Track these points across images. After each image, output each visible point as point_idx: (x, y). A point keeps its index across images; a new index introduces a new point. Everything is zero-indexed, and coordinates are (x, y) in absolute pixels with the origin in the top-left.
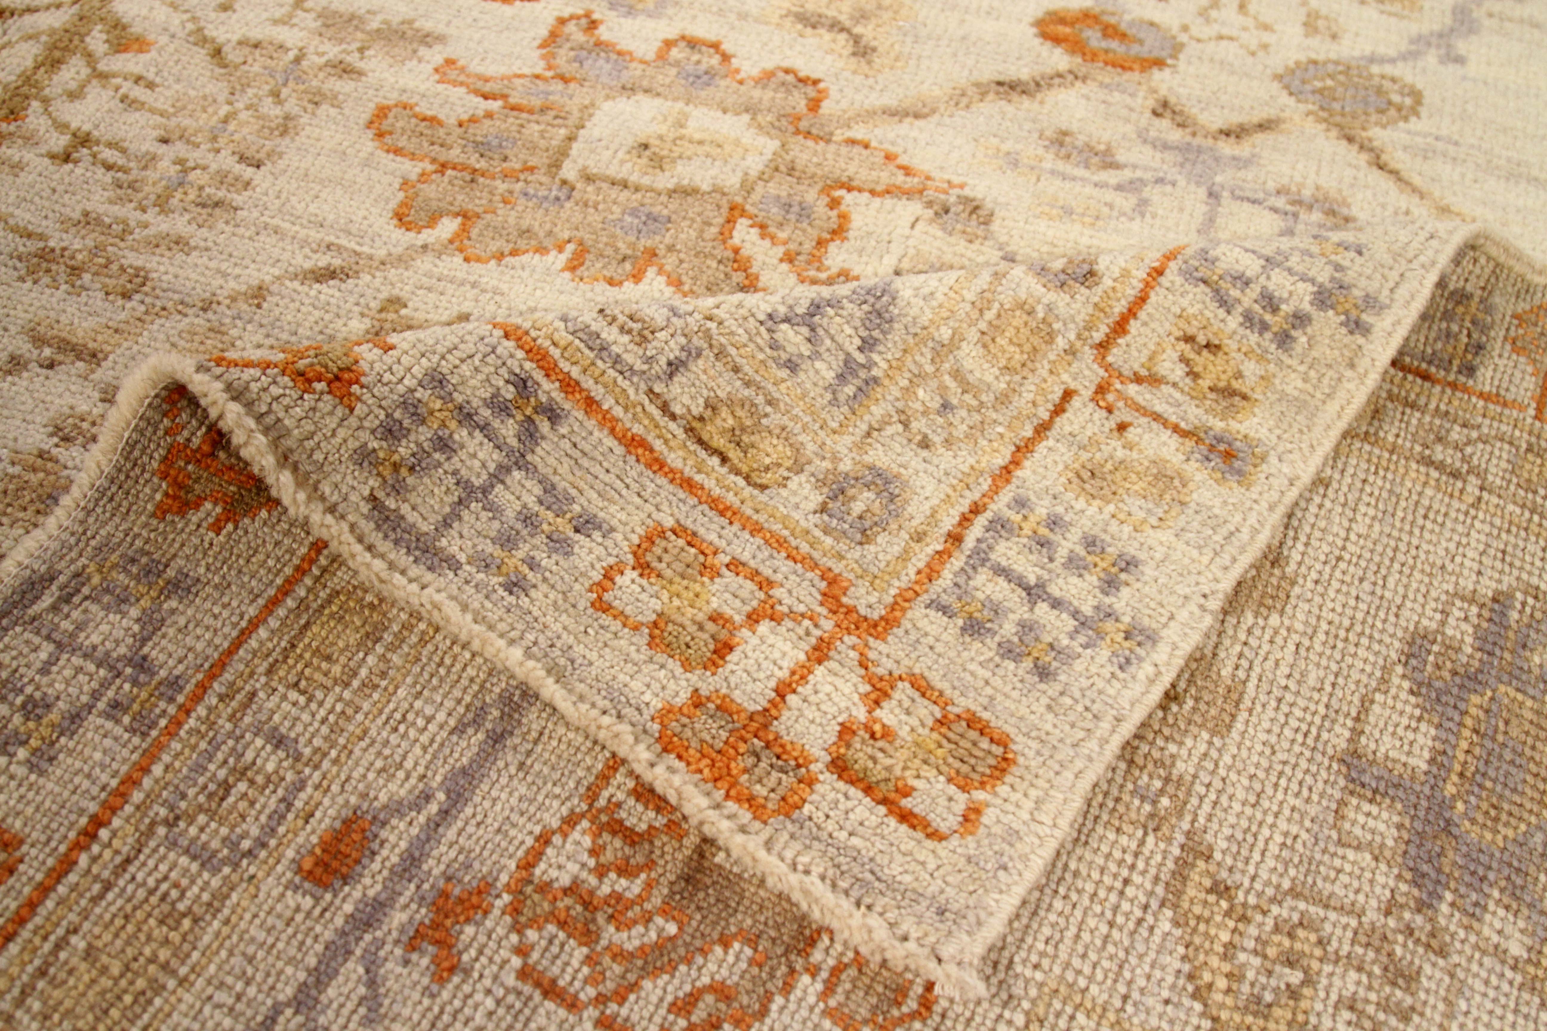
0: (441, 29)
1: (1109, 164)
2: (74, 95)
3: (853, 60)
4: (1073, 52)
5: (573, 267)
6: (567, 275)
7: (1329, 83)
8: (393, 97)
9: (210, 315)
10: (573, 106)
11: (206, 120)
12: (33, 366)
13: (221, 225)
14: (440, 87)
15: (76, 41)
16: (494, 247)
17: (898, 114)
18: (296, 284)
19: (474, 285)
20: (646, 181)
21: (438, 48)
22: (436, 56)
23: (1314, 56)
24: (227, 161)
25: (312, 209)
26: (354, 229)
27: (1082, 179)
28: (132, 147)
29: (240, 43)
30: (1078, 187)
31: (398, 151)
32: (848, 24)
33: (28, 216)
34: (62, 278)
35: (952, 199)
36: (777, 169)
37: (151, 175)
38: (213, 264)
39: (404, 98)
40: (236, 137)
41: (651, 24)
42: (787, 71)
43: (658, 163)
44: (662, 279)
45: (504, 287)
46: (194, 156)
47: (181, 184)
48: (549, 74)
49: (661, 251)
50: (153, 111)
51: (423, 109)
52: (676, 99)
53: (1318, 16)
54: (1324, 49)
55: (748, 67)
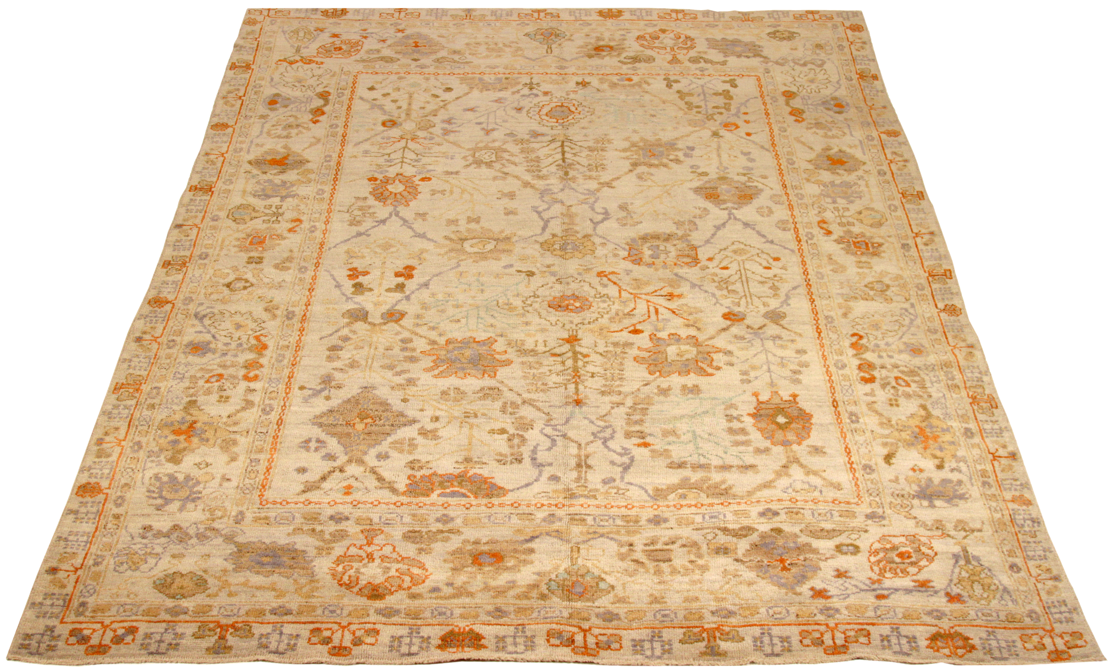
0: (632, 341)
1: (744, 339)
2: (584, 366)
3: (698, 331)
4: (730, 321)
6: (679, 376)
7: (771, 315)
8: (634, 355)
9: (634, 394)
10: (662, 350)
11: (609, 366)
12: (615, 407)
13: (625, 381)
14: (641, 352)
15: (576, 357)
16: (666, 375)
17: (710, 339)
18: (643, 387)
19: (667, 381)
20: (681, 359)
21: (634, 345)
22: (635, 347)
23: (766, 311)
24: (617, 371)
25: (636, 375)
26: (644, 377)
27: (742, 342)
28: (601, 372)
29: (603, 352)
30: (741, 344)
31: (641, 364)
32: (694, 325)
33: (595, 387)
34: (608, 394)
35: (726, 351)
36: (698, 353)
37: (608, 376)
38: (629, 387)
39: (636, 355)
40: (616, 367)
41: (664, 332)
42: (690, 336)
43: (681, 356)
44: (693, 373)
45: (672, 380)
46: (612, 372)
47: (613, 376)
48: (655, 345)
49: (690, 369)
50: (599, 366)
51: (640, 356)
52: (676, 345)
53: (764, 303)
54: (767, 309)
55: (684, 337)
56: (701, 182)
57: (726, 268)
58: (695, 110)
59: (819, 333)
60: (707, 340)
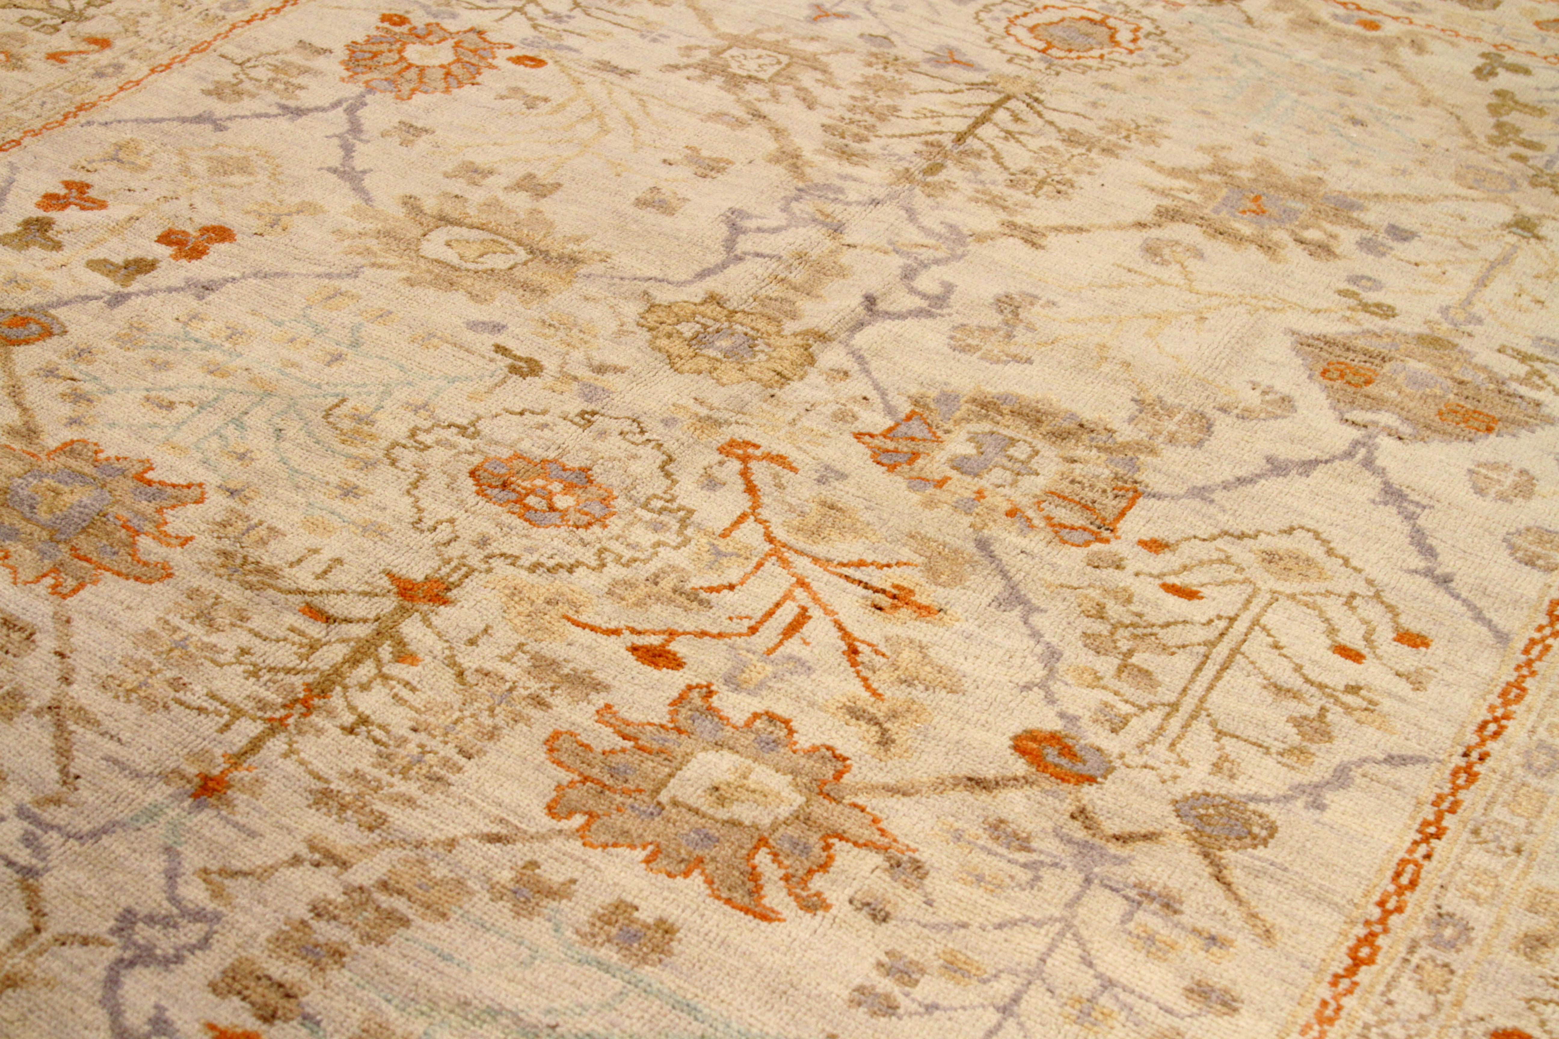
0: (609, 680)
1: (1025, 847)
2: (364, 687)
3: (876, 747)
4: (1031, 763)
5: (647, 861)
6: (643, 865)
7: (1211, 811)
8: (566, 727)
9: (419, 851)
10: (679, 752)
11: (444, 720)
12: (307, 863)
13: (438, 794)
14: (597, 725)
15: (372, 649)
16: (603, 839)
17: (893, 790)
18: (476, 842)
19: (584, 862)
20: (711, 812)
21: (603, 694)
22: (599, 700)
23: (1208, 789)
24: (450, 751)
25: (497, 793)
26: (519, 811)
27: (1002, 856)
28: (394, 730)
29: (477, 671)
30: (995, 861)
31: (560, 763)
32: (882, 719)
33: (321, 765)
34: (334, 811)
35: (905, 858)
36: (797, 818)
37: (402, 752)
38: (428, 819)
39: (572, 729)
40: (460, 736)
41: (748, 699)
42: (828, 748)
43: (722, 801)
44: (702, 878)
45: (602, 866)
46: (431, 744)
47: (419, 761)
48: (671, 725)
49: (706, 861)
50: (411, 707)
51: (583, 738)
52: (747, 757)
53: (1227, 759)
54: (1219, 785)
55: (803, 741)
56: (1347, 328)
57: (1189, 594)
58: (1513, 148)
59: (1357, 963)
60: (872, 789)
